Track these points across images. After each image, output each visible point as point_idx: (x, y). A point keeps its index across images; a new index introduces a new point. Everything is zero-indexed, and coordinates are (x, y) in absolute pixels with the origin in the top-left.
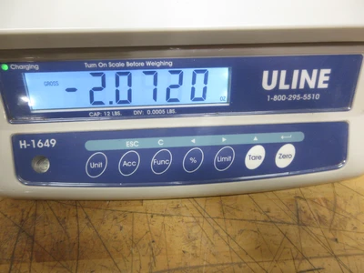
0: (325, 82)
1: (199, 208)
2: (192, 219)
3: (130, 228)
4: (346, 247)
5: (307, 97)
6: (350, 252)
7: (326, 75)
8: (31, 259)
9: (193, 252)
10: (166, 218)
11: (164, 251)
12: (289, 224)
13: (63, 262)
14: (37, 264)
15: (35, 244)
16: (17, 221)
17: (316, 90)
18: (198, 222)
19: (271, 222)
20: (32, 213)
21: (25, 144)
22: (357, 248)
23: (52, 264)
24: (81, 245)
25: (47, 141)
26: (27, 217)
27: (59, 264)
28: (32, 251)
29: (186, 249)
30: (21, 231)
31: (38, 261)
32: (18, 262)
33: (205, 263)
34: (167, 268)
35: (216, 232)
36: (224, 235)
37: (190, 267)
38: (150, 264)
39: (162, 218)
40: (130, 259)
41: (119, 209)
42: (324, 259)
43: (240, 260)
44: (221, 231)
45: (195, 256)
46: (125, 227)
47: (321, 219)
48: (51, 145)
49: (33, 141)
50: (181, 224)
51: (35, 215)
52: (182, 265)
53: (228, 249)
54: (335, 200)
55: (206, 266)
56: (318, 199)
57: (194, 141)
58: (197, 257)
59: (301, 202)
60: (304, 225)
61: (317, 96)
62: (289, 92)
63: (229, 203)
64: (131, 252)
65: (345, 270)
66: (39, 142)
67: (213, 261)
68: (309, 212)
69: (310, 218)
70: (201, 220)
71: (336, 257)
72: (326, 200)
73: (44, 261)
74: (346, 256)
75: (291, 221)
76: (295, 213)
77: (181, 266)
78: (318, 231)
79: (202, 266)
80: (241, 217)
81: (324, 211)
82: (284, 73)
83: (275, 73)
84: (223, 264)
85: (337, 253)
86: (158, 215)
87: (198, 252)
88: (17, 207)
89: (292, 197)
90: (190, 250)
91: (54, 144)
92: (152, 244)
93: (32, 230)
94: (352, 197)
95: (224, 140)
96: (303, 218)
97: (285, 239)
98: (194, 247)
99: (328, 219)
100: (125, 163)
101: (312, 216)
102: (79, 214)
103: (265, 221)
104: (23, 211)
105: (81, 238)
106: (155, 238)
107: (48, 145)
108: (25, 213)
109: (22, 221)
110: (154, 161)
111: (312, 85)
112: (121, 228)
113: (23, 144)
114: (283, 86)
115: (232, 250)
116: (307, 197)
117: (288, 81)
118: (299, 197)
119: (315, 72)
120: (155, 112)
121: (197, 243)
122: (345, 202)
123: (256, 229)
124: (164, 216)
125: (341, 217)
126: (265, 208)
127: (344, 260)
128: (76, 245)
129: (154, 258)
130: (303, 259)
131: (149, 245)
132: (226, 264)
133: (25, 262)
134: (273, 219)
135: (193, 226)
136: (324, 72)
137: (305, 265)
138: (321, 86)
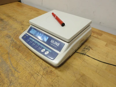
5: (55, 46)
12: (42, 68)
14: (17, 50)
17: (57, 46)
19: (41, 66)
21: (26, 35)
42: (41, 75)
47: (47, 71)
54: (52, 72)
60: (44, 70)
61: (56, 47)
62: (53, 44)
81: (49, 71)
82: (54, 41)
95: (42, 46)
98: (30, 61)
111: (56, 45)
114: (53, 43)
117: (54, 43)
123: (38, 65)
128: (21, 51)
129: (25, 58)
136: (59, 44)
137: (37, 74)
138: (58, 46)
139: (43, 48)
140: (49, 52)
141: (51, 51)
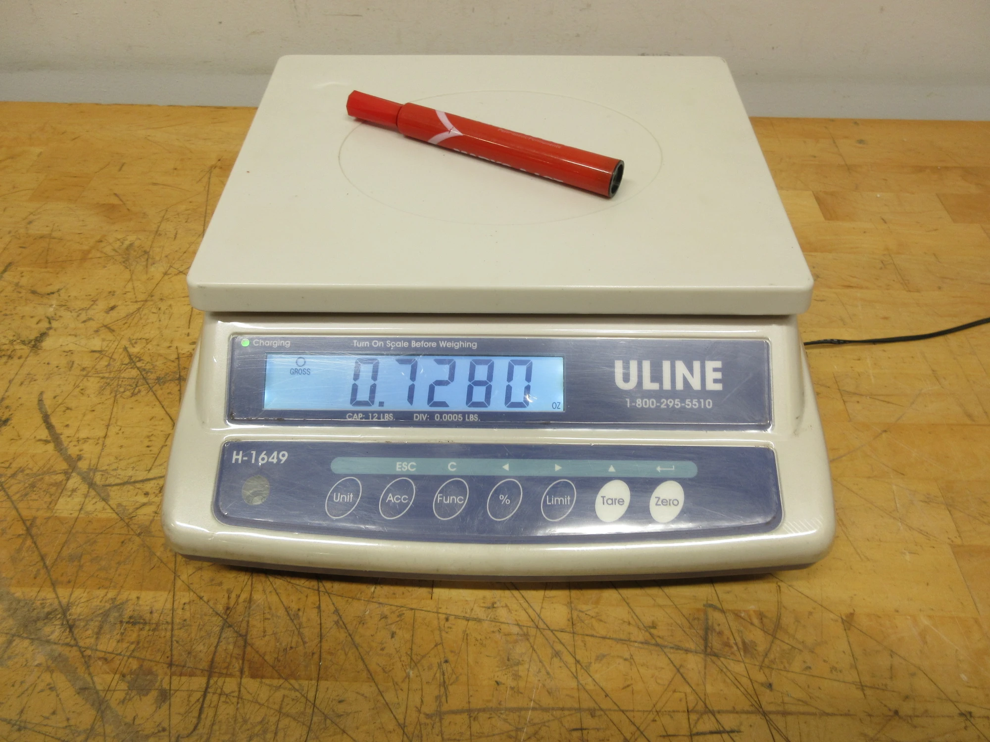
0: (716, 381)
1: (530, 611)
2: (515, 630)
3: (408, 636)
4: (786, 699)
5: (692, 404)
6: (793, 708)
7: (715, 370)
8: (242, 672)
9: (513, 684)
10: (471, 623)
11: (463, 679)
12: (687, 651)
13: (293, 681)
14: (251, 681)
15: (249, 649)
16: (220, 608)
17: (703, 393)
18: (526, 636)
19: (657, 645)
20: (244, 596)
21: (240, 457)
22: (806, 703)
23: (276, 682)
24: (324, 655)
25: (275, 454)
26: (237, 603)
27: (287, 685)
28: (243, 659)
29: (503, 679)
30: (227, 625)
31: (253, 676)
32: (221, 675)
33: (532, 704)
34: (466, 706)
35: (557, 654)
36: (571, 660)
37: (507, 709)
38: (438, 698)
39: (465, 622)
40: (405, 686)
41: (391, 602)
42: (744, 716)
43: (592, 705)
44: (565, 652)
45: (515, 691)
46: (400, 633)
47: (747, 648)
48: (279, 460)
49: (254, 453)
50: (497, 636)
51: (250, 600)
52: (493, 704)
53: (574, 684)
54: (779, 618)
55: (534, 709)
56: (746, 611)
57: (506, 467)
58: (519, 692)
59: (716, 616)
60: (716, 655)
61: (709, 404)
62: (659, 395)
63: (584, 607)
64: (408, 676)
65: (777, 737)
66: (263, 455)
67: (547, 701)
68: (727, 632)
69: (727, 644)
70: (533, 631)
71: (765, 714)
72: (761, 616)
73: (262, 677)
74: (785, 714)
75: (692, 646)
76: (701, 633)
77: (490, 705)
78: (739, 668)
79: (527, 709)
80: (603, 633)
81: (756, 636)
82: (647, 365)
83: (633, 365)
84: (562, 709)
85: (768, 708)
86: (457, 617)
87: (522, 684)
88: (221, 584)
89: (700, 605)
90: (510, 682)
91: (284, 459)
92: (444, 665)
93: (244, 624)
94: (810, 613)
95: (557, 468)
96: (715, 643)
97: (678, 676)
98: (517, 676)
99: (761, 648)
100: (390, 498)
101: (732, 641)
102: (323, 606)
103: (646, 643)
104: (229, 592)
105: (326, 646)
106: (451, 657)
107: (275, 461)
108: (233, 596)
109: (228, 608)
110: (438, 497)
111: (696, 384)
112: (393, 635)
113: (237, 457)
114: (648, 385)
115: (581, 688)
116: (726, 606)
117: (657, 377)
118: (711, 606)
119: (697, 365)
120: (446, 418)
121: (522, 670)
122: (797, 620)
123: (627, 656)
124: (468, 620)
125: (786, 647)
126: (647, 619)
127: (779, 721)
128: (316, 656)
129: (446, 689)
130: (705, 713)
131: (440, 665)
132: (569, 709)
133: (231, 675)
134: (659, 641)
135: (516, 642)
136: (710, 365)
137: (708, 724)
138: (711, 386)
139: (592, 485)
140: (684, 483)
141: (690, 469)
